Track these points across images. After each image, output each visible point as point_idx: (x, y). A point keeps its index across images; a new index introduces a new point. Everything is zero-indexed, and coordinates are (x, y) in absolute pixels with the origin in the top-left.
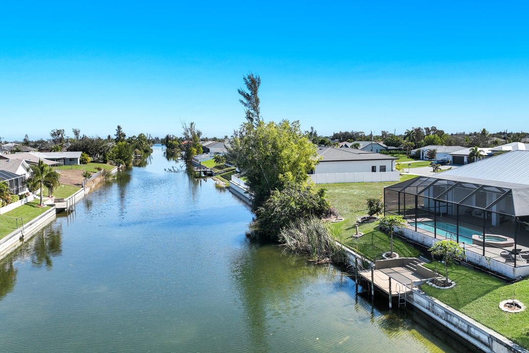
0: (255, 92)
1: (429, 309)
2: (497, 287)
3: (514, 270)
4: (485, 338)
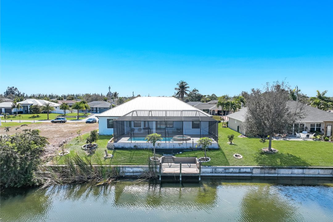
1: (212, 173)
2: (223, 153)
4: (249, 170)
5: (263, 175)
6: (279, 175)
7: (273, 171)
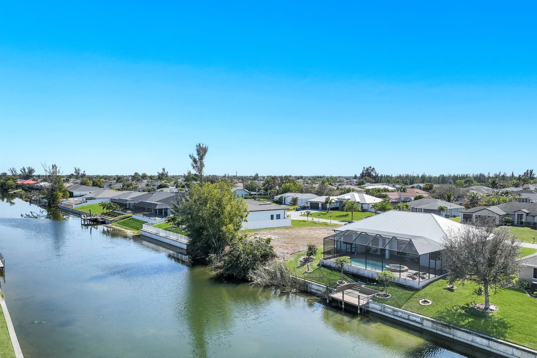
0: (201, 158)
1: (381, 311)
2: (413, 294)
3: (419, 284)
4: (418, 320)
5: (435, 331)
6: (455, 338)
7: (447, 330)
